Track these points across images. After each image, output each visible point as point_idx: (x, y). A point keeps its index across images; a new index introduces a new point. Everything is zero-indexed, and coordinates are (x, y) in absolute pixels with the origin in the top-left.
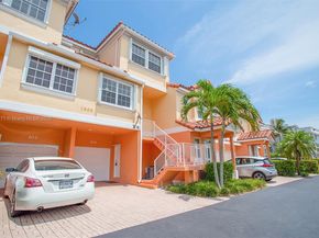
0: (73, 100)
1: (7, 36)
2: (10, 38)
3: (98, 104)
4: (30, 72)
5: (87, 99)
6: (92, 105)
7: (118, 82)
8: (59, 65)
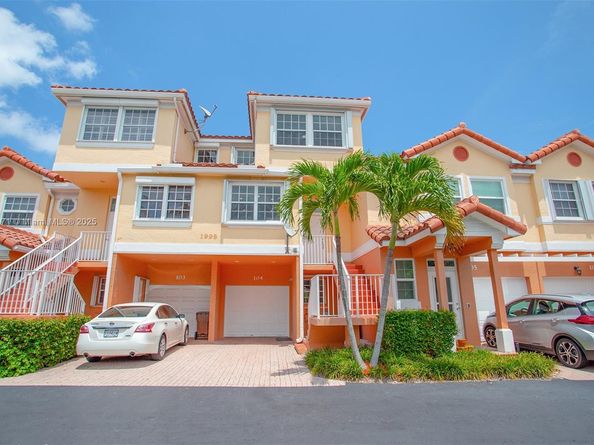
0: (190, 228)
1: (116, 174)
2: (119, 174)
3: (224, 226)
4: (143, 205)
5: (207, 222)
6: (216, 229)
7: (256, 185)
8: (172, 187)
